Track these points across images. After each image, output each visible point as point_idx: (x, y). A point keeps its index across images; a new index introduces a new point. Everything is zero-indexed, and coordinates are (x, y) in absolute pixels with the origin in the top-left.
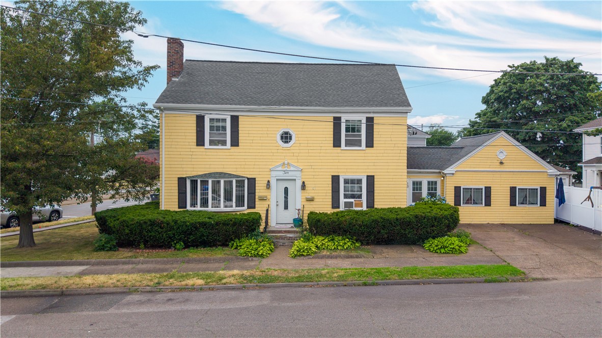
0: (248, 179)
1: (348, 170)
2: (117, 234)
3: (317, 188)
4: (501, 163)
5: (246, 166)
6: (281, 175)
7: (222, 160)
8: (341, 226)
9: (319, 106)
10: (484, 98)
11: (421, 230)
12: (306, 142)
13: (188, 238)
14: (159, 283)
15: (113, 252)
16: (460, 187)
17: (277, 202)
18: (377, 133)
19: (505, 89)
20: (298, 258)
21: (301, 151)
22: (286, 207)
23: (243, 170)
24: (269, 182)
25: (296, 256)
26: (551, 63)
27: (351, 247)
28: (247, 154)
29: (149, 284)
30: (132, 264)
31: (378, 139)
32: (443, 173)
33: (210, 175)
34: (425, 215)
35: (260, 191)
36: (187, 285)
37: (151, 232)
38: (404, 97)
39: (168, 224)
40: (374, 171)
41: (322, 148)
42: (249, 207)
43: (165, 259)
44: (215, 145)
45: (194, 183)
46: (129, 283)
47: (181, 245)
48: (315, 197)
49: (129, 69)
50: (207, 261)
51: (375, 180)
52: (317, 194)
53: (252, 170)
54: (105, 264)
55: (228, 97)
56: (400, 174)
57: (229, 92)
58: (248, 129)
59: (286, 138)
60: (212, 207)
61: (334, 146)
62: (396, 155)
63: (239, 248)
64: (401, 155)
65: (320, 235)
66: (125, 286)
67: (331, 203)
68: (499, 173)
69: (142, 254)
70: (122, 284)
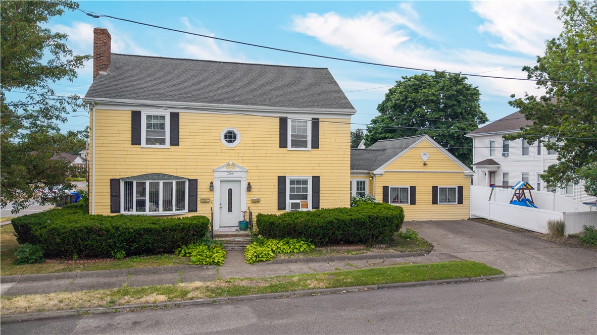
0: (189, 180)
1: (294, 171)
2: (45, 244)
3: (263, 190)
4: (425, 164)
5: (186, 167)
6: (225, 176)
7: (160, 160)
8: (296, 228)
9: (265, 105)
10: (379, 105)
11: (374, 230)
12: (252, 142)
13: (130, 246)
14: (112, 302)
15: (40, 265)
16: (388, 187)
17: (221, 204)
18: (322, 134)
19: (401, 98)
20: (257, 264)
21: (247, 151)
22: (230, 209)
23: (184, 170)
24: (212, 183)
25: (254, 262)
26: (440, 75)
27: (307, 249)
28: (188, 154)
29: (101, 303)
30: (68, 278)
31: (323, 140)
32: (372, 173)
33: (148, 176)
34: (378, 215)
35: (202, 193)
36: (147, 303)
37: (87, 241)
38: (345, 100)
39: (107, 231)
40: (320, 171)
41: (268, 148)
42: (190, 211)
43: (107, 271)
44: (151, 144)
45: (129, 185)
46: (77, 304)
47: (122, 253)
48: (261, 199)
49: (57, 57)
50: (155, 272)
51: (321, 181)
52: (263, 196)
53: (193, 171)
54: (34, 280)
55: (165, 93)
56: (344, 174)
57: (166, 88)
58: (189, 127)
59: (231, 137)
60: (149, 211)
61: (280, 147)
62: (340, 156)
63: (188, 255)
64: (345, 156)
65: (273, 238)
66: (71, 308)
67: (277, 204)
68: (422, 174)
69: (76, 266)
70: (66, 305)
